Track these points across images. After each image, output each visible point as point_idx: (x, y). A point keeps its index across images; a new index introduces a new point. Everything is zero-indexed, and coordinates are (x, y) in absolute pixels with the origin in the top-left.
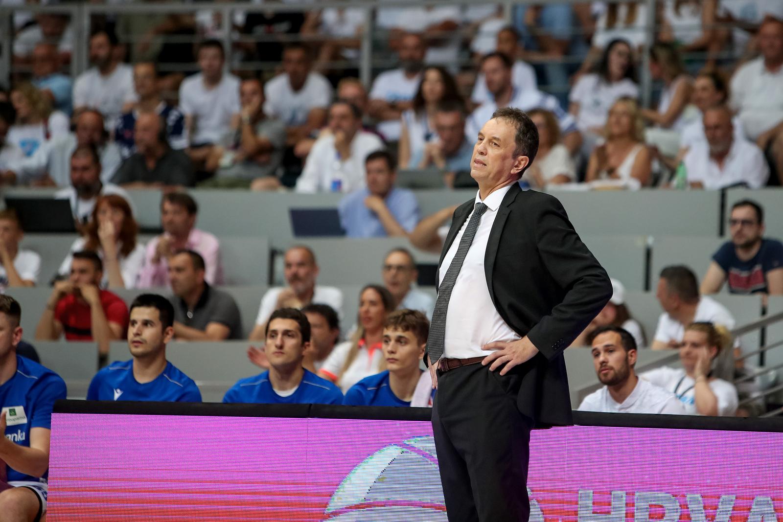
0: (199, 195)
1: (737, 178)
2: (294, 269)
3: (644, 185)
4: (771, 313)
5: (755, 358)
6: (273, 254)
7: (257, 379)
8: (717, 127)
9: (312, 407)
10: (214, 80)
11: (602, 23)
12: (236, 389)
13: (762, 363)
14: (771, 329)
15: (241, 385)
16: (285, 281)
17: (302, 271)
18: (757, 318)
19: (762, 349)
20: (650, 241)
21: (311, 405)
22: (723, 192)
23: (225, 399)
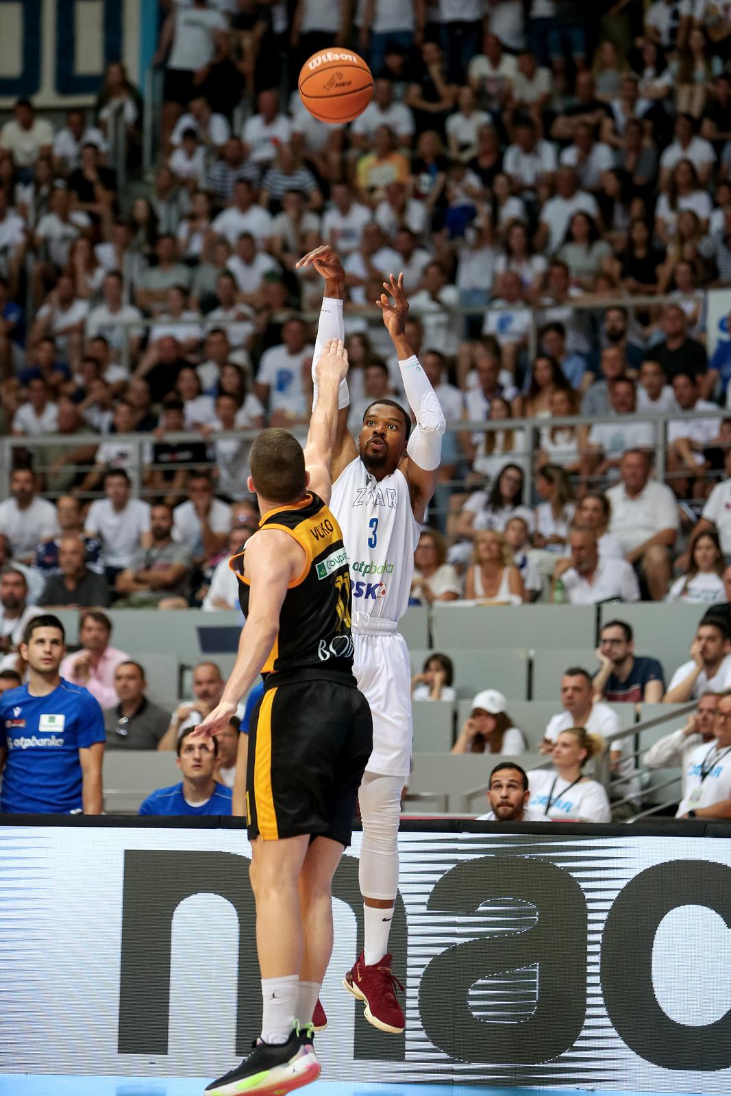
0: (113, 614)
1: (608, 594)
2: (204, 687)
3: (525, 601)
4: (644, 720)
5: (632, 761)
6: (183, 669)
7: (171, 790)
8: (581, 548)
9: (222, 819)
10: (120, 505)
11: (481, 450)
12: (152, 800)
13: (637, 766)
14: (644, 735)
15: (158, 796)
16: (195, 695)
17: (211, 688)
18: (631, 724)
19: (637, 753)
20: (532, 653)
21: (220, 816)
22: (599, 607)
23: (142, 810)
